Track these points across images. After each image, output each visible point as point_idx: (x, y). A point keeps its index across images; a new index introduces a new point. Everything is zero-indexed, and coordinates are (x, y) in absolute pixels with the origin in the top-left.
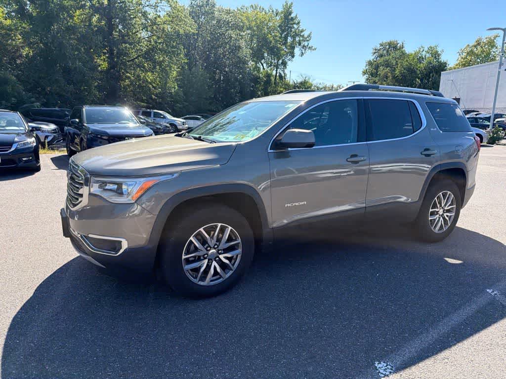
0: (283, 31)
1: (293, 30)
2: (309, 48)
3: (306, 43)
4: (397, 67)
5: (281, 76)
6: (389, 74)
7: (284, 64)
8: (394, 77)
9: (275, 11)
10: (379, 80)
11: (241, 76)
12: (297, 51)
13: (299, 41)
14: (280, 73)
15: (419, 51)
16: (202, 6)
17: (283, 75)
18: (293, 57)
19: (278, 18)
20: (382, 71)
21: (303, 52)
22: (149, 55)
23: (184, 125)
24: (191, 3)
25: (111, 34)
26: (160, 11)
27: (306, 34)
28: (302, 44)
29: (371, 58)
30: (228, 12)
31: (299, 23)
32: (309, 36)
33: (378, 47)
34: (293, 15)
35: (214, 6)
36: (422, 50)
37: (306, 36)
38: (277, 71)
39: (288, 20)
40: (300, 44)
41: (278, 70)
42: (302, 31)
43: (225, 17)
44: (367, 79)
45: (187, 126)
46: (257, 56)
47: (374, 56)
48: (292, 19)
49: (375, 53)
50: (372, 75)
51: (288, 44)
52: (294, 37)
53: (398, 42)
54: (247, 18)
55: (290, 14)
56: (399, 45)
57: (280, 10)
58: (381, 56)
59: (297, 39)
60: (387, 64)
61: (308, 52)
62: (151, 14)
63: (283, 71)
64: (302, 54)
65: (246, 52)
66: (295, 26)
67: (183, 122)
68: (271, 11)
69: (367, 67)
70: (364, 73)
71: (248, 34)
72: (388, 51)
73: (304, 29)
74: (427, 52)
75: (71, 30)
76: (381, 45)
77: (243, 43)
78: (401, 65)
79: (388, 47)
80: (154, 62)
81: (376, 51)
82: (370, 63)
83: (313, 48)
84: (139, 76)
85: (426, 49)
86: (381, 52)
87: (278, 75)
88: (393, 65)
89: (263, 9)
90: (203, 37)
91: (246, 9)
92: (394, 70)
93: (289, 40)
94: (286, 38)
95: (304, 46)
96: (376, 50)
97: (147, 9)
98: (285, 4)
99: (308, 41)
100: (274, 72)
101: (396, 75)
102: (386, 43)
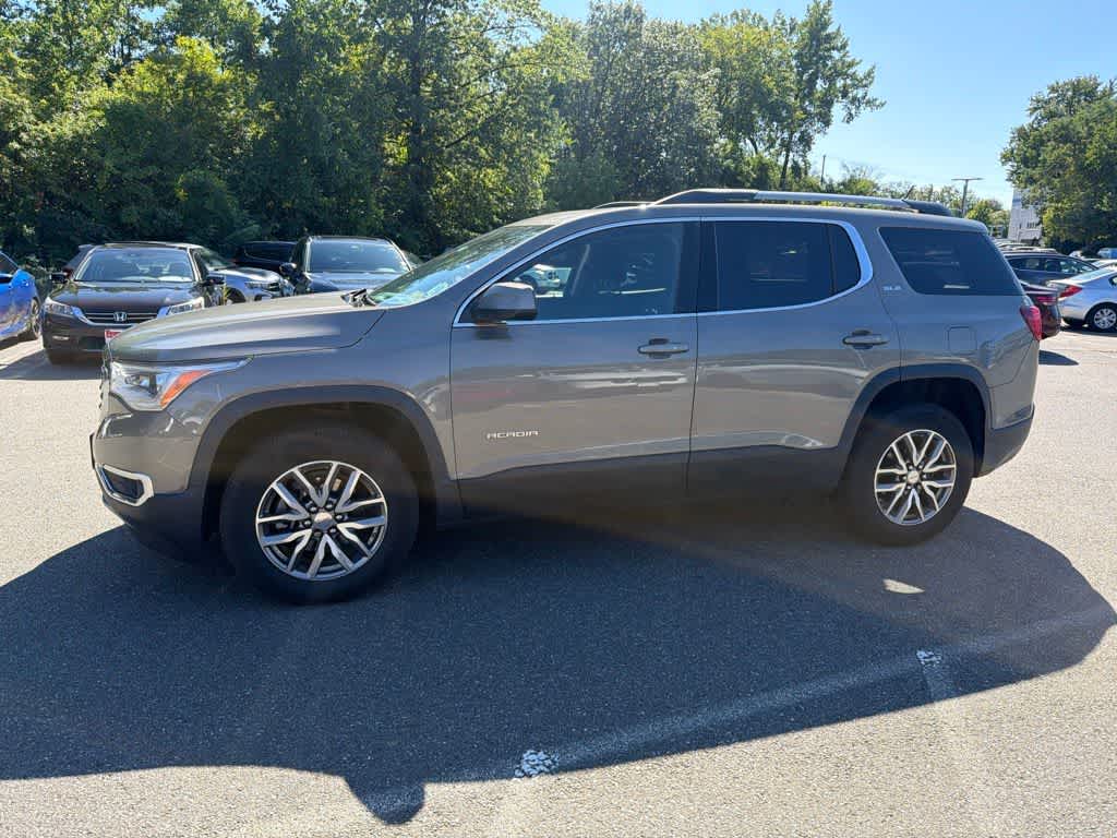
0: (804, 67)
1: (829, 63)
2: (868, 102)
3: (860, 92)
4: (1091, 142)
5: (796, 168)
6: (1070, 160)
7: (806, 141)
8: (1081, 168)
9: (788, 22)
10: (1042, 175)
12: (838, 110)
13: (845, 86)
14: (795, 163)
16: (616, 20)
17: (802, 164)
18: (827, 123)
19: (795, 38)
20: (1049, 154)
21: (853, 112)
22: (488, 131)
23: (550, 278)
24: (593, 16)
25: (417, 91)
26: (517, 39)
27: (860, 71)
28: (850, 95)
29: (1026, 121)
30: (675, 30)
31: (844, 46)
32: (869, 74)
33: (1046, 94)
34: (831, 30)
35: (639, 20)
37: (860, 75)
38: (787, 156)
39: (818, 40)
40: (845, 95)
41: (791, 154)
42: (851, 65)
43: (663, 41)
44: (1013, 173)
45: (557, 281)
46: (738, 123)
47: (1033, 117)
48: (829, 38)
49: (1036, 109)
50: (1025, 161)
51: (817, 95)
52: (830, 80)
53: (1099, 81)
54: (719, 41)
55: (825, 26)
56: (1100, 88)
57: (801, 18)
58: (1051, 115)
59: (840, 83)
60: (1065, 136)
61: (865, 111)
62: (499, 43)
63: (804, 156)
64: (850, 117)
65: (708, 116)
66: (836, 54)
67: (550, 274)
68: (780, 22)
69: (1013, 145)
70: (1006, 158)
71: (715, 77)
72: (1070, 105)
73: (857, 60)
75: (336, 85)
76: (1053, 90)
77: (701, 99)
78: (1101, 136)
79: (1070, 93)
80: (498, 145)
81: (1039, 104)
82: (1022, 134)
83: (877, 103)
84: (468, 176)
86: (1052, 107)
87: (789, 165)
88: (1081, 138)
89: (761, 19)
90: (615, 89)
91: (723, 21)
92: (1083, 151)
93: (820, 85)
94: (812, 82)
95: (854, 99)
96: (1038, 101)
97: (489, 34)
98: (812, 5)
99: (866, 86)
100: (782, 160)
101: (1088, 162)
102: (1066, 84)
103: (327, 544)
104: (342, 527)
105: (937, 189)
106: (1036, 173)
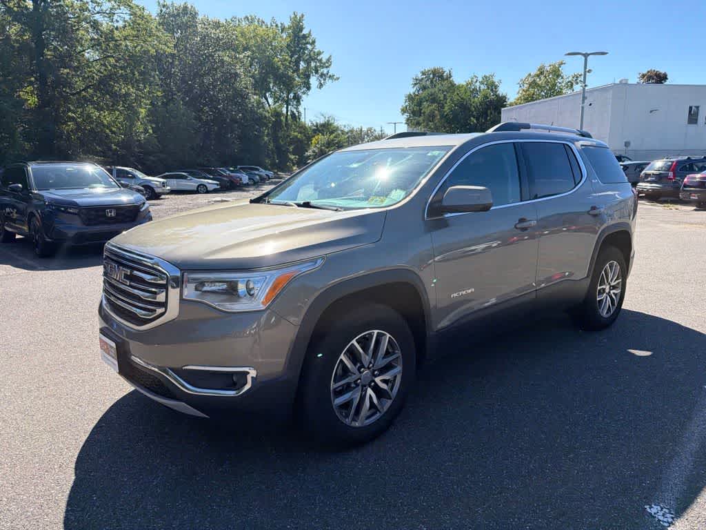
0: (293, 53)
1: (306, 52)
2: (330, 76)
3: (325, 71)
4: (446, 103)
5: (293, 114)
6: (436, 112)
7: (297, 99)
8: (442, 116)
9: (280, 25)
10: (424, 120)
11: (240, 115)
12: (314, 81)
13: (315, 67)
14: (292, 112)
15: (472, 81)
16: (178, 15)
17: (297, 114)
18: (309, 88)
19: (284, 36)
20: (427, 108)
21: (322, 82)
22: (104, 85)
23: (164, 186)
24: (161, 11)
25: (43, 54)
26: (117, 21)
27: (324, 57)
28: (319, 72)
29: (412, 90)
30: (217, 25)
31: (314, 42)
32: (328, 60)
33: (420, 76)
34: (305, 32)
35: (195, 16)
36: (475, 80)
37: (324, 60)
38: (287, 108)
39: (298, 39)
40: (317, 72)
41: (290, 107)
42: (319, 53)
43: (213, 32)
44: (408, 120)
45: (168, 188)
46: (261, 86)
47: (415, 88)
48: (305, 37)
49: (416, 84)
50: (414, 113)
51: (301, 71)
52: (308, 62)
53: (445, 69)
54: (243, 34)
55: (301, 29)
56: (445, 74)
57: (287, 24)
58: (424, 88)
59: (313, 64)
60: (433, 99)
61: (329, 82)
62: (105, 23)
63: (297, 109)
64: (321, 86)
65: (245, 82)
66: (309, 47)
67: (163, 183)
68: (274, 25)
69: (407, 104)
70: (404, 111)
71: (248, 56)
72: (432, 82)
73: (321, 51)
74: (482, 83)
76: (423, 74)
77: (240, 71)
78: (451, 100)
79: (431, 76)
80: (115, 96)
81: (417, 82)
82: (410, 98)
83: (335, 77)
84: (89, 116)
85: (480, 79)
86: (424, 83)
87: (289, 113)
88: (440, 100)
89: (264, 22)
90: (181, 60)
91: (239, 21)
92: (443, 107)
93: (302, 65)
94: (297, 63)
95: (322, 75)
96: (417, 80)
97: (97, 17)
98: (293, 16)
99: (327, 67)
100: (284, 110)
101: (445, 113)
102: (429, 71)
103: (370, 395)
104: (378, 380)
105: (365, 129)
106: (421, 119)
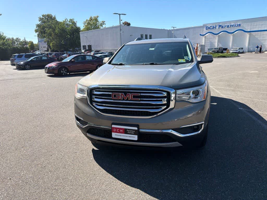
6: (52, 32)
8: (55, 34)
15: (65, 21)
20: (48, 30)
29: (39, 23)
33: (41, 17)
36: (67, 20)
49: (40, 20)
50: (41, 32)
53: (52, 15)
56: (53, 17)
58: (44, 22)
60: (50, 27)
69: (37, 28)
72: (47, 20)
74: (69, 22)
76: (43, 16)
78: (58, 27)
79: (47, 17)
82: (39, 26)
85: (69, 20)
86: (44, 20)
88: (53, 28)
96: (40, 18)
101: (57, 33)
102: (46, 15)
105: (15, 38)
106: (45, 35)
